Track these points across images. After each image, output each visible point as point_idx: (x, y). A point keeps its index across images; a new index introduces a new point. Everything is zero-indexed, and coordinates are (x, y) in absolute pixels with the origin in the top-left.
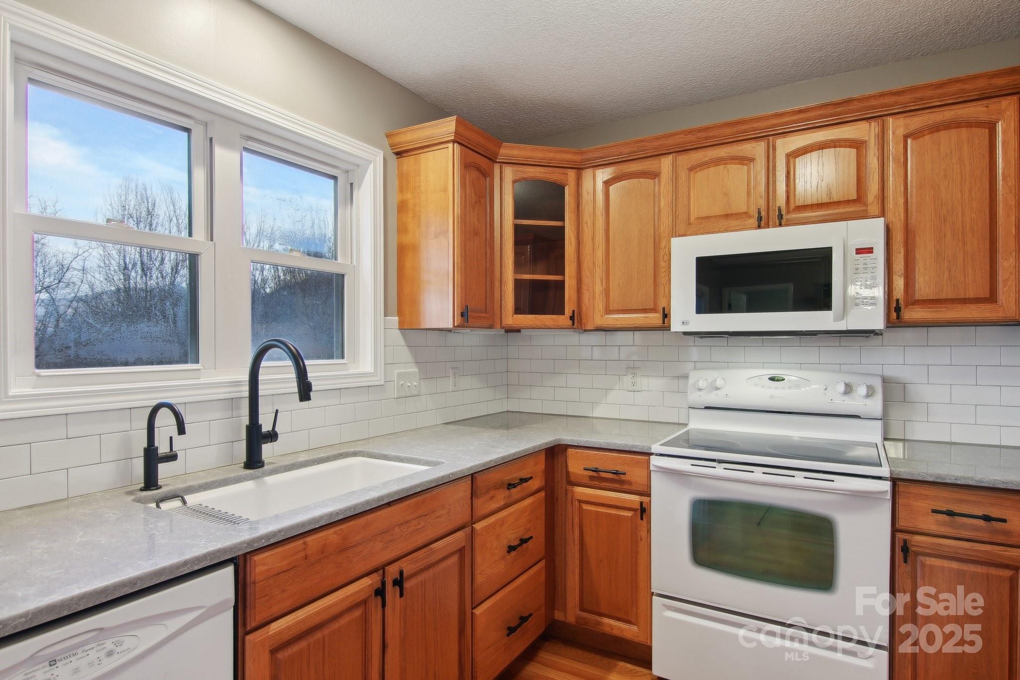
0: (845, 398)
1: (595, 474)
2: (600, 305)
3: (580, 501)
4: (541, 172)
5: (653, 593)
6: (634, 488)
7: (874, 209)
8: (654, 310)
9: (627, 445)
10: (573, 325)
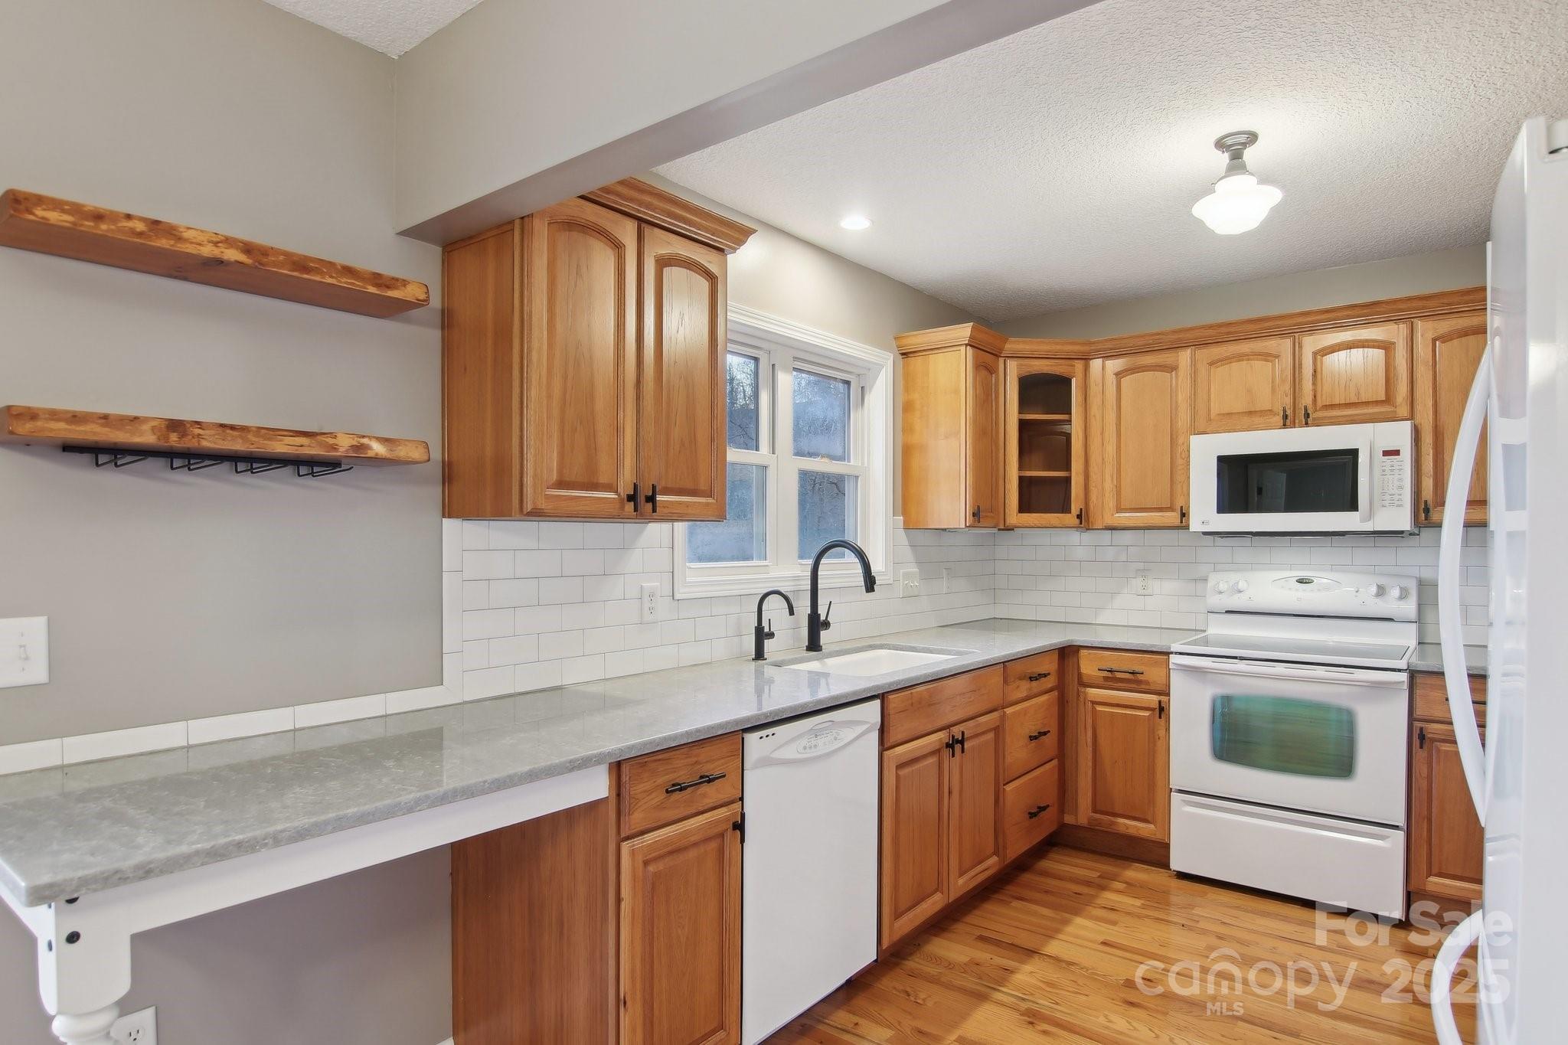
0: (1377, 600)
1: (1109, 674)
2: (1110, 503)
3: (1093, 703)
4: (1047, 366)
5: (1171, 789)
6: (1152, 687)
7: (1404, 411)
8: (1171, 509)
9: (1145, 645)
10: (1081, 523)
